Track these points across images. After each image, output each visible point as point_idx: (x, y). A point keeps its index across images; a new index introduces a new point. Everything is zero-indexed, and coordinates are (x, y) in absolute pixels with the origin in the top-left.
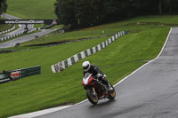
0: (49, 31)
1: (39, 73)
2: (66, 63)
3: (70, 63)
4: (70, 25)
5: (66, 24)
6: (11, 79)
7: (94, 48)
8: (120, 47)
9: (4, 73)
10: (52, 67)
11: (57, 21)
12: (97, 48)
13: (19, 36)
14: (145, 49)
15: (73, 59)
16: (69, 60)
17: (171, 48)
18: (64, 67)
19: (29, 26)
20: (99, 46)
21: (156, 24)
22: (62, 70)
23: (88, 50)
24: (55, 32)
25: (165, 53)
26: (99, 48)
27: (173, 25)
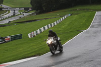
0: (27, 14)
1: (21, 38)
2: (37, 32)
3: (39, 32)
4: (39, 11)
5: (37, 10)
6: (5, 42)
7: (52, 24)
8: (68, 23)
9: (1, 38)
10: (29, 34)
11: (32, 8)
12: (54, 24)
13: (10, 17)
14: (82, 24)
15: (40, 30)
16: (38, 30)
17: (96, 24)
18: (35, 34)
19: (16, 12)
20: (55, 22)
21: (88, 10)
22: (34, 36)
23: (49, 25)
24: (30, 15)
25: (93, 26)
26: (56, 24)
27: (98, 10)
